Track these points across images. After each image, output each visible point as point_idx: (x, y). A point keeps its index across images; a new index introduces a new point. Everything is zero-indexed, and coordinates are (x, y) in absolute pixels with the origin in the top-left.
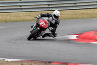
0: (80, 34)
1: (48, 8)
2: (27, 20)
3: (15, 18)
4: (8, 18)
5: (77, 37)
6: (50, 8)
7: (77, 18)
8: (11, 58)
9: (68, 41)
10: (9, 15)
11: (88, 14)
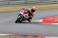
0: (44, 19)
1: (25, 4)
2: (13, 11)
6: (26, 4)
7: (42, 9)
9: (38, 23)
11: (49, 7)
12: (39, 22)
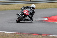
0: (49, 17)
2: (18, 9)
3: (11, 8)
4: (7, 8)
5: (47, 19)
7: (47, 8)
8: (8, 31)
10: (8, 6)
11: (53, 5)
12: (43, 21)
